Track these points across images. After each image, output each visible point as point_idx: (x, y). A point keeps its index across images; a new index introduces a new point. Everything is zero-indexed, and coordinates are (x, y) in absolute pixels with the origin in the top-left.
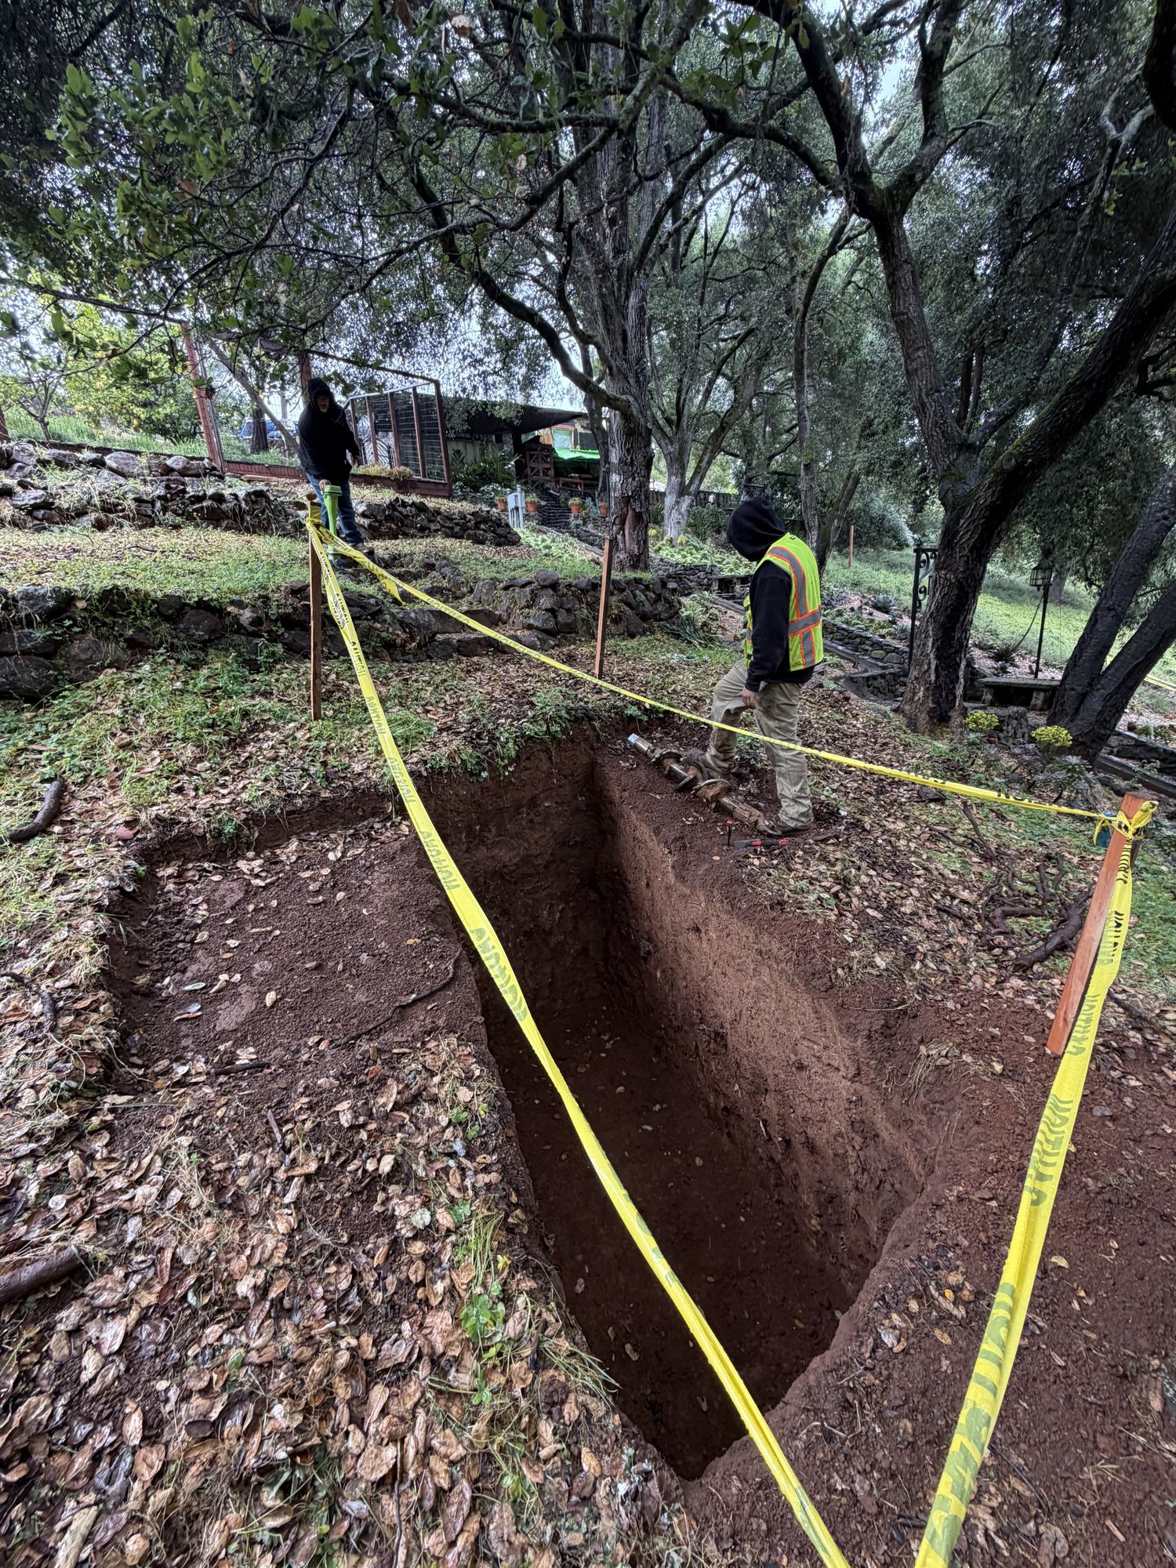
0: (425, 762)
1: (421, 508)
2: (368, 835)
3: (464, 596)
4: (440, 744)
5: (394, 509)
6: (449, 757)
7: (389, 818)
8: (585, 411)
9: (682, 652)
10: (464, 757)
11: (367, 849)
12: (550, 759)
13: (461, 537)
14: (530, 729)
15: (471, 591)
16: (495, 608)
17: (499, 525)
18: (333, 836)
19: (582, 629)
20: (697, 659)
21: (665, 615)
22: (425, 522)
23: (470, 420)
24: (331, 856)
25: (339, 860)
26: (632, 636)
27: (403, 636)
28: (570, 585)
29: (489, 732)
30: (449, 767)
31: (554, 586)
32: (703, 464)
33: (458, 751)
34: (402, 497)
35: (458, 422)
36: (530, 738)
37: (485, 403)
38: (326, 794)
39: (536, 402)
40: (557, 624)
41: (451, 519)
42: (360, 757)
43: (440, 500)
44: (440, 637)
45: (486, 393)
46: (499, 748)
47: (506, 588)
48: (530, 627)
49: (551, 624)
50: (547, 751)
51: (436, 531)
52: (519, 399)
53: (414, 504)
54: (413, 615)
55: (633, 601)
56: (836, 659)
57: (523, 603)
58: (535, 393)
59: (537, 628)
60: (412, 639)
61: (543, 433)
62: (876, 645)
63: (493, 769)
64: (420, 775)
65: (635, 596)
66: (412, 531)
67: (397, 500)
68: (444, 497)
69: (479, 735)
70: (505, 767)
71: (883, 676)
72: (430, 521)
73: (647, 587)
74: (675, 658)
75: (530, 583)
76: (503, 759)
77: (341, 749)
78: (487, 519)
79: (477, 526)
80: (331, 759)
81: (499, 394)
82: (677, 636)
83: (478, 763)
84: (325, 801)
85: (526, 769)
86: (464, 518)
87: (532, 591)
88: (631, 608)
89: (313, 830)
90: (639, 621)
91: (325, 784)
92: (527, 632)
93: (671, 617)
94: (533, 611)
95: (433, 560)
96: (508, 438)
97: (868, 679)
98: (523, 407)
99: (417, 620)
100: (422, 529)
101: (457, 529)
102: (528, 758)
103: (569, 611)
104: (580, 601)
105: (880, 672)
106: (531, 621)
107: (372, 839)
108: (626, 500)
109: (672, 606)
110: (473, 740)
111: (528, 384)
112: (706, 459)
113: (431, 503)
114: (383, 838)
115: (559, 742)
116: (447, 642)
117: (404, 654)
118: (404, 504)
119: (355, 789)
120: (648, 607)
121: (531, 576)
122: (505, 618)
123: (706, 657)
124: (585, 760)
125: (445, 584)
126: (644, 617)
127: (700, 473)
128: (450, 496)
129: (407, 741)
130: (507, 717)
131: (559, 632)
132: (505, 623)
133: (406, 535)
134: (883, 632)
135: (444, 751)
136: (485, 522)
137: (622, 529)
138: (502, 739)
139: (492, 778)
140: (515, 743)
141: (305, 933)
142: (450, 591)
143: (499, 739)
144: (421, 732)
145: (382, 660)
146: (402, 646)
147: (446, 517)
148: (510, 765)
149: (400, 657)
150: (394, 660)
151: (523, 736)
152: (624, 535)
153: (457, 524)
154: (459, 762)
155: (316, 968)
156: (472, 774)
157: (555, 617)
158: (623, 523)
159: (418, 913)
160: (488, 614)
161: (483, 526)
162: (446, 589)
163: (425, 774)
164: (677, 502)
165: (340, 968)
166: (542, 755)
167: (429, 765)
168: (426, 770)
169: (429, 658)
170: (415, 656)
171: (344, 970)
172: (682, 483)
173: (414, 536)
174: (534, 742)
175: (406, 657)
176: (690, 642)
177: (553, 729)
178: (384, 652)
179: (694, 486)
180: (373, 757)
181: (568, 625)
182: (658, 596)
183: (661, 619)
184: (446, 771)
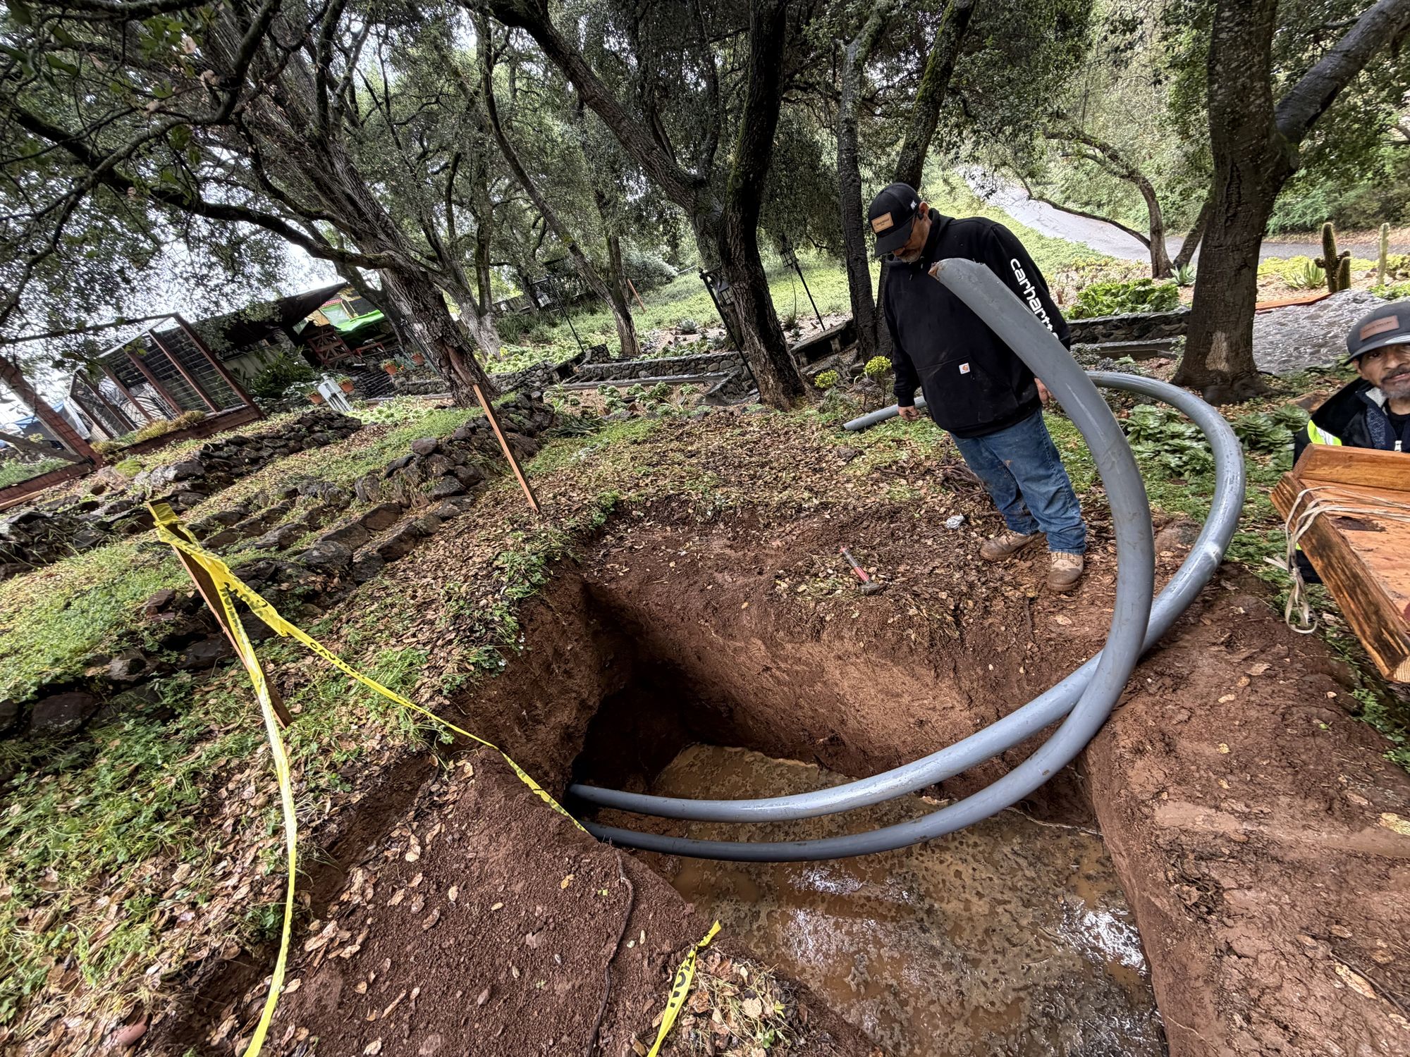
0: (440, 691)
1: (240, 442)
2: (433, 803)
3: (348, 503)
4: (441, 663)
5: (210, 457)
6: (460, 670)
7: (442, 771)
8: (342, 280)
9: (583, 445)
10: (473, 660)
11: (443, 819)
12: (549, 607)
13: (301, 449)
14: (516, 592)
15: (354, 495)
16: (390, 498)
17: (332, 419)
18: (395, 834)
19: (486, 474)
20: (600, 446)
21: (546, 423)
22: (254, 454)
23: (228, 335)
24: (411, 857)
25: (422, 855)
26: (531, 455)
27: (319, 579)
28: (451, 441)
29: (479, 620)
30: (467, 680)
31: (437, 449)
32: (484, 282)
33: (465, 658)
34: (208, 441)
35: (217, 343)
36: (520, 600)
37: (237, 314)
38: (356, 798)
39: (289, 291)
40: (461, 481)
41: (280, 437)
42: (365, 731)
43: (255, 425)
44: (357, 558)
45: (231, 304)
46: (499, 630)
47: (389, 475)
48: (438, 498)
49: (456, 485)
50: (542, 602)
51: (271, 456)
52: (269, 296)
53: (228, 442)
54: (315, 553)
55: (513, 425)
56: (689, 387)
57: (416, 479)
58: (282, 285)
59: (446, 496)
60: (330, 576)
61: (316, 318)
62: (709, 361)
63: (507, 651)
64: (445, 707)
65: (512, 420)
66: (244, 469)
67: (206, 447)
68: (255, 420)
69: (472, 630)
70: (517, 643)
71: (729, 382)
72: (258, 450)
73: (516, 407)
74: (582, 454)
75: (410, 459)
76: (509, 637)
77: (339, 738)
78: (316, 419)
79: (310, 430)
80: (335, 756)
81: (243, 300)
82: (569, 435)
83: (491, 657)
84: (361, 805)
85: (534, 631)
86: (293, 429)
87: (419, 465)
88: (515, 431)
89: (368, 845)
90: (529, 439)
91: (348, 787)
92: (437, 504)
93: (551, 422)
94: (432, 482)
95: (291, 486)
96: (281, 336)
97: (721, 389)
98: (278, 302)
99: (323, 555)
100: (254, 461)
101: (292, 443)
102: (531, 620)
103: (464, 464)
104: (469, 449)
105: (725, 380)
106: (436, 492)
107: (441, 806)
108: (441, 342)
109: (547, 412)
110: (470, 638)
111: (269, 279)
112: (483, 277)
113: (247, 431)
114: (450, 797)
115: (546, 586)
116: (368, 558)
117: (330, 595)
118: (217, 447)
119: (386, 769)
120: (528, 424)
121: (407, 451)
122: (405, 501)
123: (606, 440)
124: (575, 589)
125: (320, 502)
126: (530, 434)
127: (485, 290)
128: (262, 416)
129: (404, 683)
130: (485, 595)
131: (468, 488)
132: (408, 507)
133: (241, 476)
134: (705, 348)
135: (450, 668)
136: (316, 423)
137: (451, 367)
138: (496, 619)
139: (511, 661)
140: (510, 614)
141: (448, 965)
142: (330, 506)
143: (493, 621)
144: (411, 664)
145: (314, 616)
146: (324, 590)
147: (273, 438)
148: (519, 637)
149: (329, 601)
150: (325, 608)
151: (512, 603)
152: (456, 372)
153: (289, 439)
154: (472, 668)
155: (491, 996)
156: (491, 671)
157: (456, 476)
158: (449, 362)
159: (548, 848)
160: (388, 508)
161: (316, 428)
162: (325, 506)
163: (447, 702)
164: (480, 323)
165: (515, 973)
166: (542, 609)
167: (445, 692)
168: (445, 697)
169: (359, 583)
170: (344, 590)
171: (521, 971)
172: (474, 306)
173: (249, 473)
174: (526, 602)
175: (336, 598)
176: (583, 434)
177: (534, 580)
178: (311, 607)
179: (487, 304)
180: (381, 721)
181: (472, 477)
182: (531, 409)
183: (545, 428)
184: (464, 687)
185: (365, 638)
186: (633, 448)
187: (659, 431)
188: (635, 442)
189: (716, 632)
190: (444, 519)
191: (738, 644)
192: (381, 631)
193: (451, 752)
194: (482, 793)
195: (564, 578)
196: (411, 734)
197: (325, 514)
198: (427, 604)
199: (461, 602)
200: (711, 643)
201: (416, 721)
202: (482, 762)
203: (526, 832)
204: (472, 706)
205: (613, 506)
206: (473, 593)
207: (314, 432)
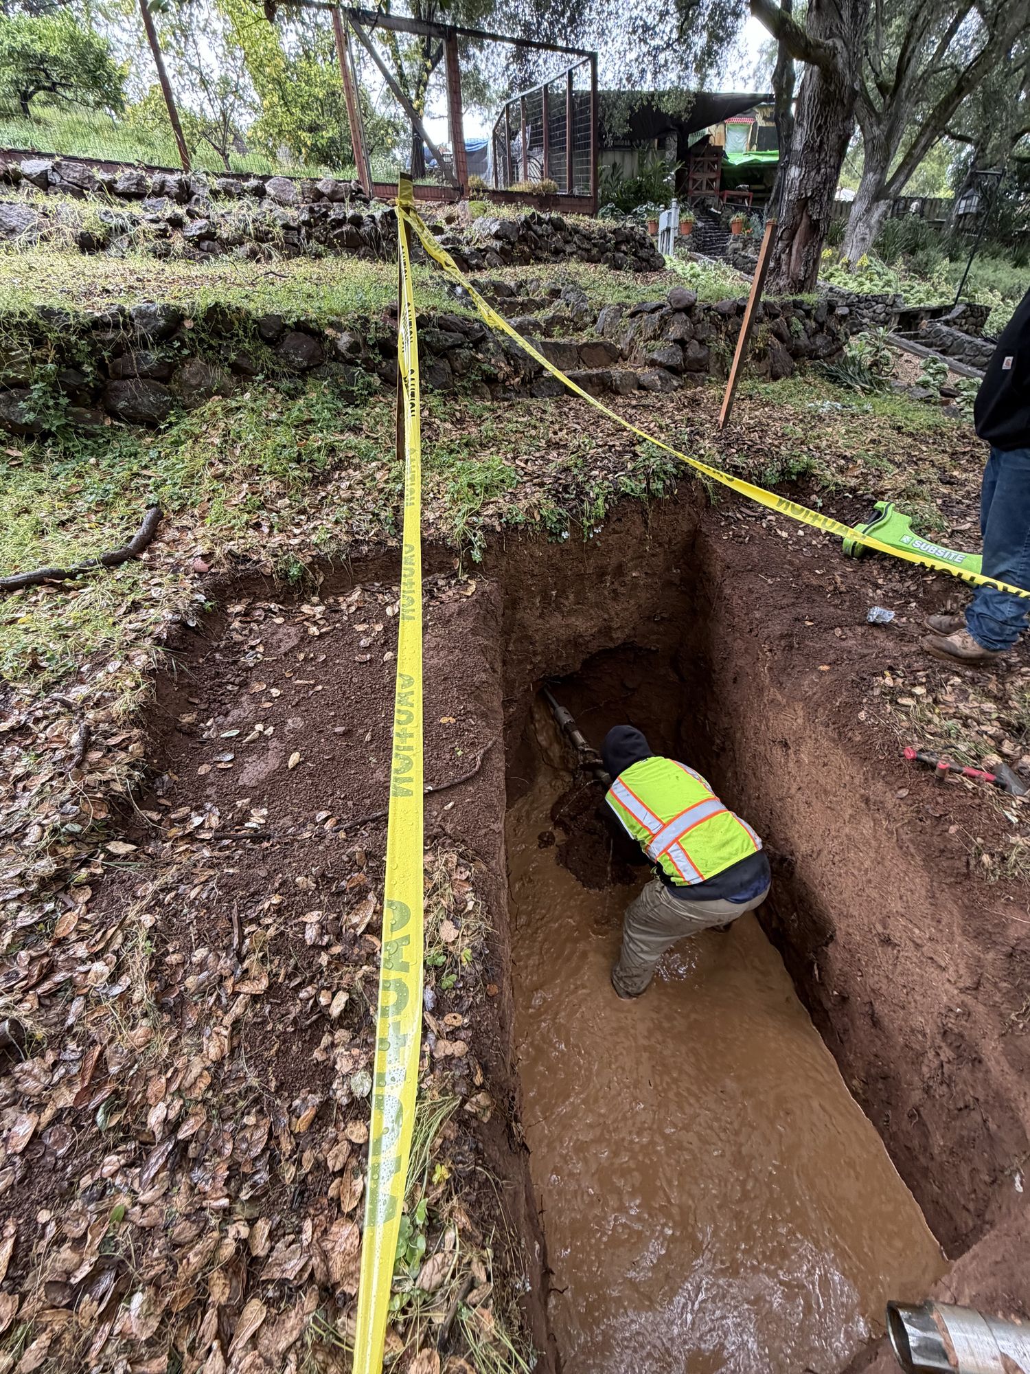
0: (500, 516)
1: (558, 226)
2: (430, 591)
3: (585, 326)
4: (521, 496)
5: (530, 228)
6: (528, 512)
7: (455, 575)
8: (770, 91)
9: (837, 399)
10: (544, 512)
12: (645, 522)
13: (597, 261)
14: (628, 485)
15: (595, 321)
16: (617, 340)
17: (642, 246)
18: (395, 589)
19: (714, 366)
20: (855, 409)
21: (823, 352)
22: (560, 244)
23: (632, 120)
24: (389, 611)
25: (395, 616)
26: (775, 377)
27: (507, 370)
28: (709, 309)
29: (578, 485)
30: (526, 523)
31: (692, 311)
32: (917, 150)
33: (539, 506)
34: (539, 213)
36: (626, 495)
37: (651, 94)
38: (392, 543)
39: (713, 85)
40: (685, 359)
41: (590, 239)
43: (582, 217)
46: (586, 506)
47: (633, 315)
48: (652, 363)
49: (678, 360)
50: (644, 513)
51: (572, 254)
52: (693, 83)
53: (551, 221)
55: (785, 332)
57: (650, 333)
59: (661, 365)
60: (517, 372)
61: (715, 131)
63: (576, 529)
64: (493, 530)
65: (790, 325)
66: (545, 255)
67: (534, 217)
68: (586, 213)
69: (566, 488)
70: (591, 529)
72: (567, 242)
73: (808, 313)
74: (825, 405)
75: (662, 307)
76: (589, 519)
78: (629, 238)
79: (617, 247)
82: (835, 380)
83: (559, 521)
84: (391, 551)
85: (614, 531)
86: (605, 237)
87: (662, 317)
88: (783, 340)
89: (377, 580)
90: (788, 358)
91: (393, 532)
92: (647, 370)
93: (830, 355)
94: (659, 343)
95: (560, 286)
96: (672, 142)
98: (695, 95)
100: (557, 253)
101: (595, 251)
102: (619, 520)
103: (702, 342)
104: (718, 329)
106: (655, 356)
107: (432, 597)
108: (803, 204)
109: (836, 341)
110: (558, 494)
112: (921, 146)
113: (572, 220)
114: (444, 597)
115: (659, 502)
117: (506, 390)
118: (540, 222)
119: (423, 540)
120: (803, 341)
121: (664, 299)
122: (626, 351)
123: (868, 407)
124: (687, 526)
125: (567, 312)
126: (796, 353)
127: (908, 167)
128: (593, 213)
129: (486, 490)
130: (602, 469)
131: (685, 371)
132: (625, 358)
133: (539, 260)
135: (523, 504)
136: (627, 241)
137: (790, 246)
138: (591, 495)
139: (574, 540)
140: (606, 500)
141: (344, 693)
142: (572, 321)
143: (588, 494)
144: (503, 481)
145: (482, 398)
146: (504, 381)
147: (584, 236)
148: (597, 526)
149: (501, 395)
150: (494, 398)
151: (617, 492)
152: (790, 254)
153: (595, 245)
154: (538, 518)
155: (344, 734)
156: (551, 534)
157: (684, 350)
158: (792, 237)
159: (461, 689)
160: (608, 348)
161: (624, 248)
162: (568, 319)
163: (498, 529)
164: (868, 210)
165: (368, 737)
166: (637, 517)
167: (504, 519)
168: (500, 524)
169: (532, 396)
170: (518, 393)
171: (371, 741)
172: (879, 182)
173: (546, 261)
174: (629, 501)
175: (507, 395)
176: (850, 387)
177: (654, 486)
178: (486, 389)
179: (893, 188)
180: (448, 505)
181: (698, 361)
182: (821, 325)
183: (818, 357)
184: (520, 528)
185: (495, 438)
186: (888, 433)
187: (942, 435)
188: (899, 428)
189: (770, 669)
190: (641, 387)
191: (779, 697)
192: (510, 442)
193: (472, 568)
194: (461, 612)
195: (683, 506)
196: (456, 530)
197: (563, 325)
198: (557, 446)
199: (580, 461)
200: (757, 675)
201: (467, 523)
202: (483, 593)
203: (459, 664)
204: (514, 548)
205: (799, 474)
206: (596, 460)
207: (619, 251)
